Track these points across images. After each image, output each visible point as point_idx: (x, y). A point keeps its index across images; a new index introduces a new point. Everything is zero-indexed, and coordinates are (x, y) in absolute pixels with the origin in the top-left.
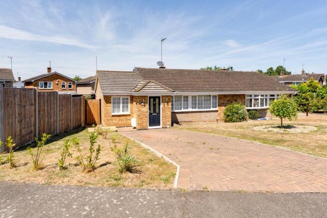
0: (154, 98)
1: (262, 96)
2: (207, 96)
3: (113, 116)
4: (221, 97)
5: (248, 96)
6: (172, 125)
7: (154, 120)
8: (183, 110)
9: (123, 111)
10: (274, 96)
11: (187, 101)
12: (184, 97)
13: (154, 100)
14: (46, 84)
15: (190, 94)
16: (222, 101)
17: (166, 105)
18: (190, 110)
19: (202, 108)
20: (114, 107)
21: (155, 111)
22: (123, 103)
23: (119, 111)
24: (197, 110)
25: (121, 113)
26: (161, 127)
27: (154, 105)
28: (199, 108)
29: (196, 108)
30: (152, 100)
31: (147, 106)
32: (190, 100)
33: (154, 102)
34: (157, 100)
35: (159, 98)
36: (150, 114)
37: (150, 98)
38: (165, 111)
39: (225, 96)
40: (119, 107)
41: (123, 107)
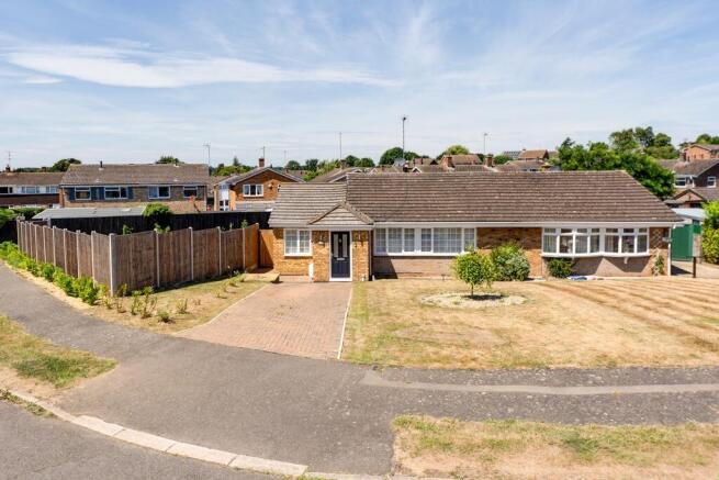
0: (340, 234)
1: (579, 230)
2: (453, 229)
3: (287, 258)
4: (481, 232)
5: (547, 230)
6: (370, 279)
7: (340, 269)
8: (404, 253)
9: (302, 250)
11: (413, 236)
12: (407, 230)
13: (340, 237)
14: (253, 188)
15: (418, 226)
16: (486, 239)
17: (359, 245)
18: (418, 253)
19: (442, 250)
20: (288, 245)
21: (341, 255)
22: (301, 238)
23: (295, 251)
24: (431, 253)
25: (298, 254)
26: (350, 279)
27: (340, 245)
28: (436, 250)
29: (429, 250)
30: (336, 237)
31: (329, 246)
32: (418, 235)
33: (340, 240)
34: (345, 236)
35: (348, 233)
36: (334, 259)
37: (333, 233)
38: (359, 255)
39: (493, 230)
40: (295, 245)
41: (302, 245)
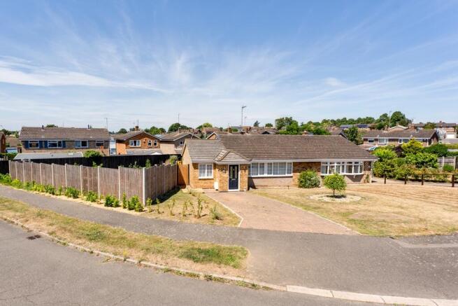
0: (234, 166)
1: (338, 163)
2: (282, 163)
3: (200, 179)
4: (295, 164)
5: (324, 163)
6: (248, 189)
7: (233, 184)
8: (259, 176)
9: (208, 175)
10: (351, 163)
11: (263, 167)
12: (261, 164)
13: (234, 168)
14: (135, 142)
15: (266, 161)
16: (296, 168)
17: (243, 172)
18: (266, 175)
19: (277, 174)
20: (200, 172)
21: (234, 177)
22: (208, 169)
23: (204, 175)
24: (272, 175)
25: (206, 177)
26: (239, 190)
27: (234, 172)
28: (274, 174)
29: (271, 174)
30: (231, 168)
31: (228, 173)
32: (266, 166)
33: (233, 169)
34: (236, 168)
35: (238, 166)
36: (230, 179)
37: (230, 166)
38: (243, 177)
39: (300, 163)
40: (204, 172)
41: (208, 172)
